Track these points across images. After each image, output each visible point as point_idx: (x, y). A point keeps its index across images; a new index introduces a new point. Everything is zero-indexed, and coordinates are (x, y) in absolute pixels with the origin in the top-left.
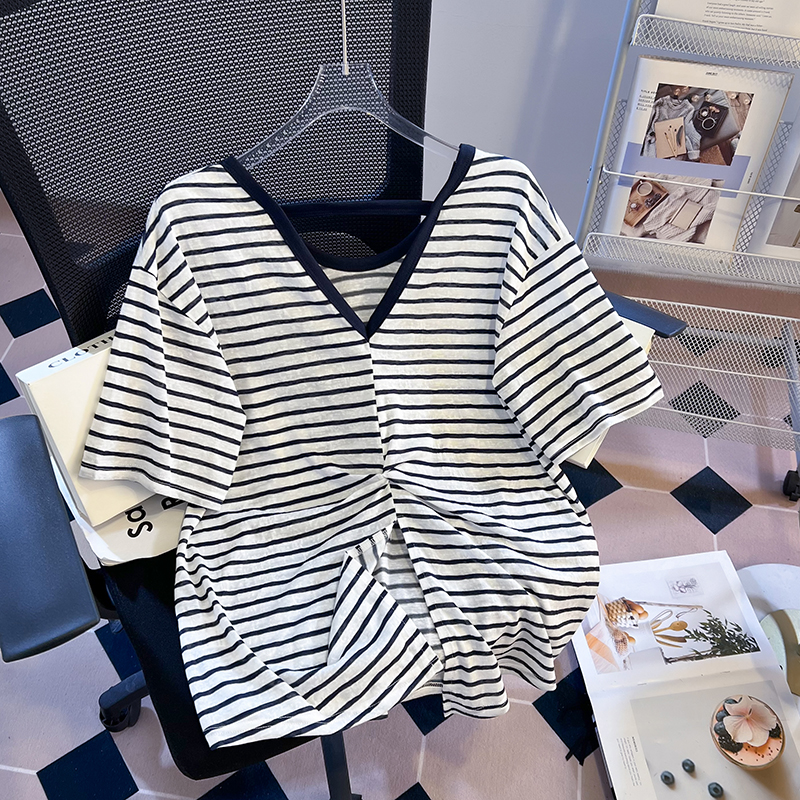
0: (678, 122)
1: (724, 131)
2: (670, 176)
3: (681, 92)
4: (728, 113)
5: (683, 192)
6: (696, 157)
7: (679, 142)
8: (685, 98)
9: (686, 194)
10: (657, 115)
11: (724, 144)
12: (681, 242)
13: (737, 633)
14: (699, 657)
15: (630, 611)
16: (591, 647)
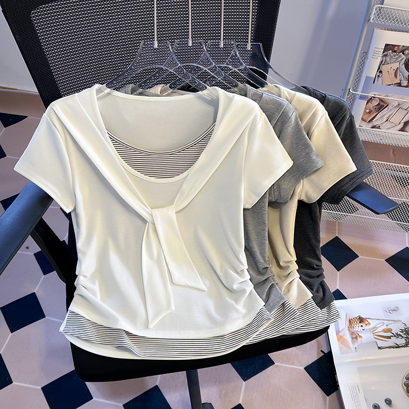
2: (389, 95)
5: (397, 104)
7: (396, 76)
8: (400, 52)
9: (399, 105)
10: (384, 61)
14: (398, 347)
15: (360, 322)
16: (338, 341)
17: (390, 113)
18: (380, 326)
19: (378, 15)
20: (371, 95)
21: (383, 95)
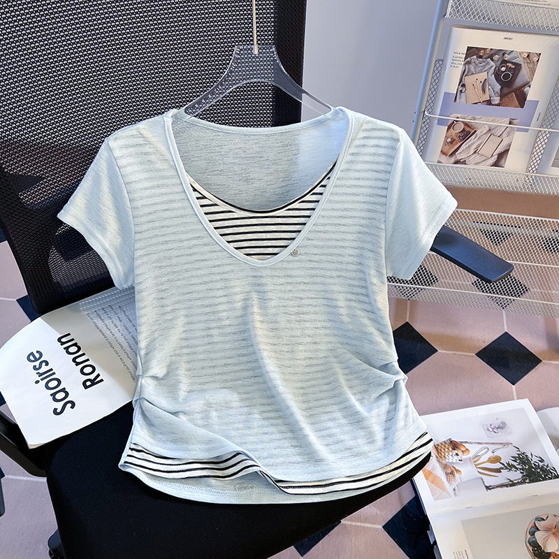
0: (483, 76)
1: (519, 82)
2: (477, 117)
3: (485, 53)
4: (521, 68)
5: (487, 129)
6: (497, 103)
7: (484, 91)
8: (488, 58)
9: (490, 130)
10: (467, 71)
11: (518, 91)
12: (486, 167)
13: (541, 464)
14: (513, 484)
15: (455, 450)
16: (427, 479)
17: (479, 142)
18: (483, 454)
19: (457, 7)
20: (452, 118)
21: (468, 118)
